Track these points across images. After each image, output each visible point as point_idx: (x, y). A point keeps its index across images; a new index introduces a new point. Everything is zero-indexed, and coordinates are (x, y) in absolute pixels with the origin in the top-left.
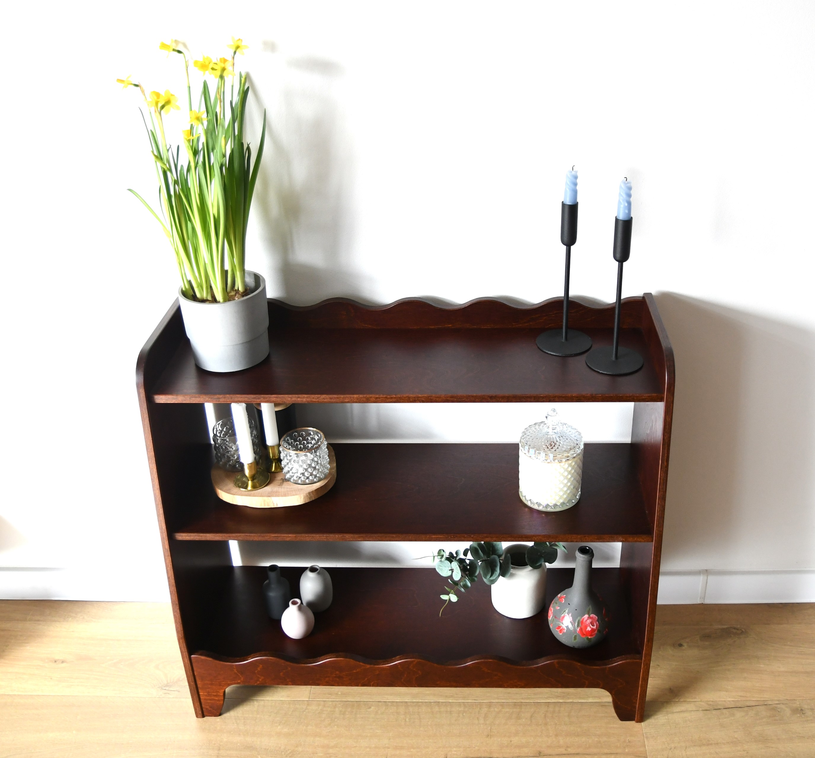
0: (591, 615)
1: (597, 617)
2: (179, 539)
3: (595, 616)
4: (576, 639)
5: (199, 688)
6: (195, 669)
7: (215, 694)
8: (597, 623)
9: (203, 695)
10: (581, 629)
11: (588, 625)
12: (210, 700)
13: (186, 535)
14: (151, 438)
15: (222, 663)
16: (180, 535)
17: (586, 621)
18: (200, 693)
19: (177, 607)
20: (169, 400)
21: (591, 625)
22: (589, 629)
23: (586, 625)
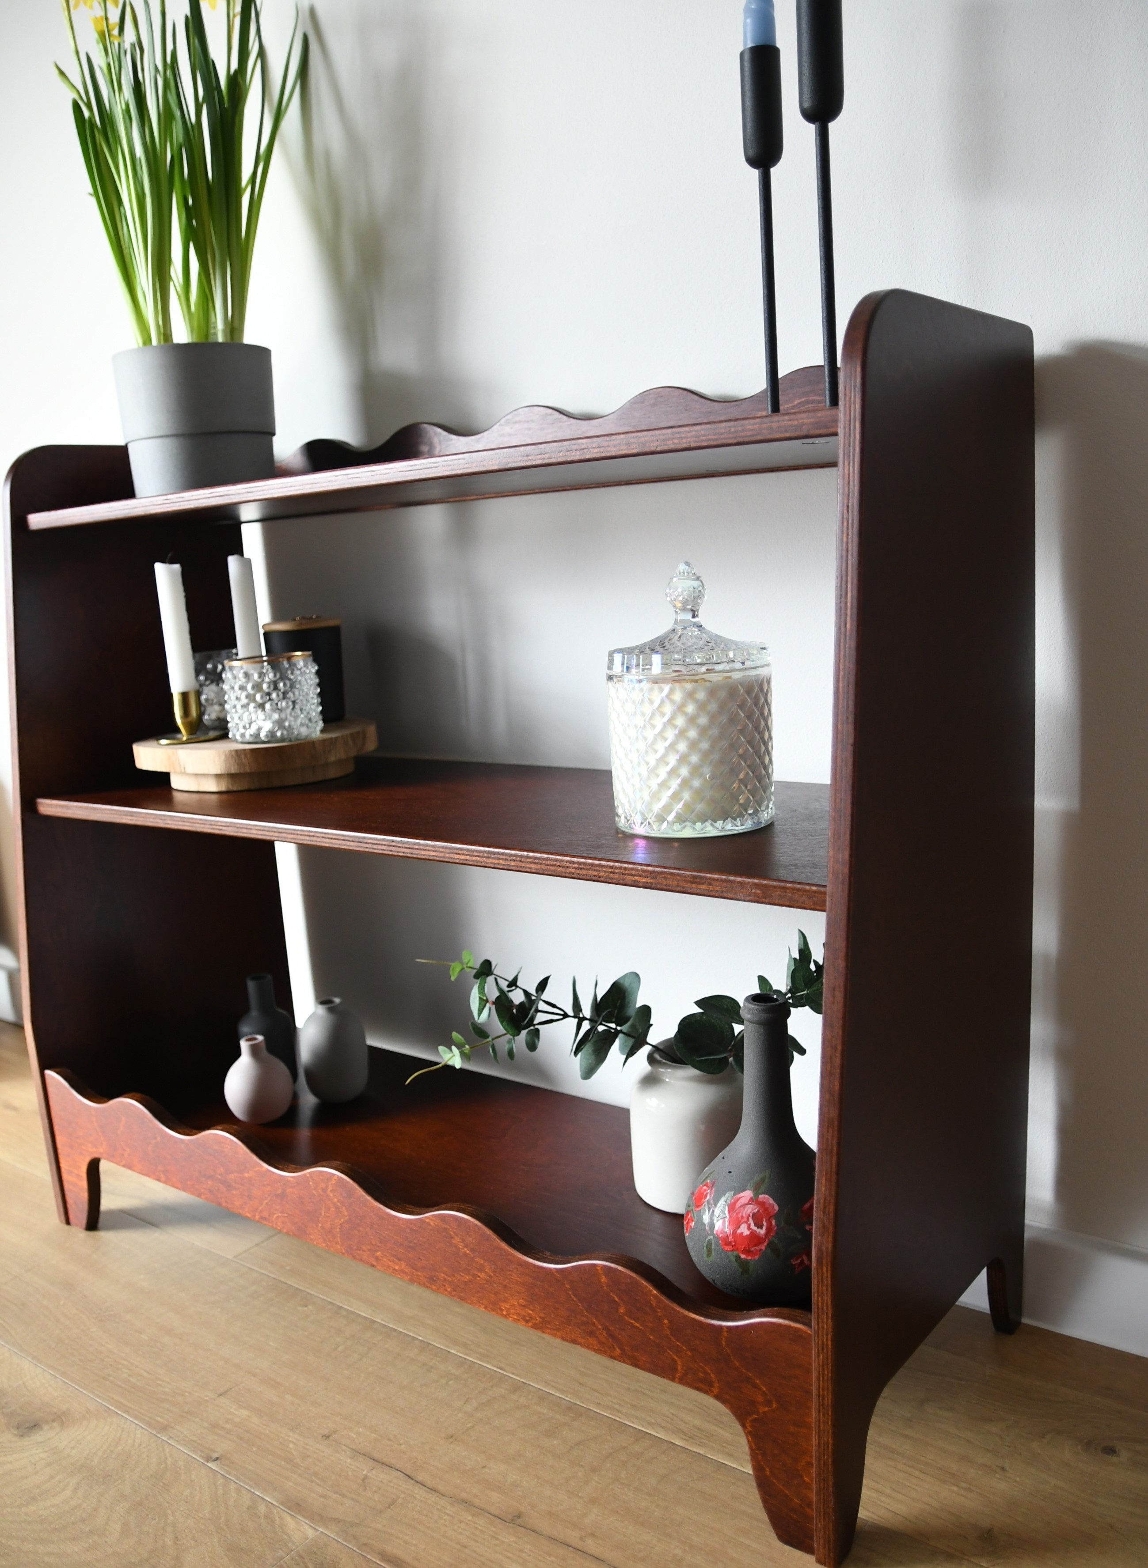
0: (761, 1196)
1: (776, 1207)
3: (771, 1201)
4: (711, 1254)
8: (773, 1222)
11: (745, 1219)
17: (744, 1206)
21: (751, 1222)
23: (738, 1218)
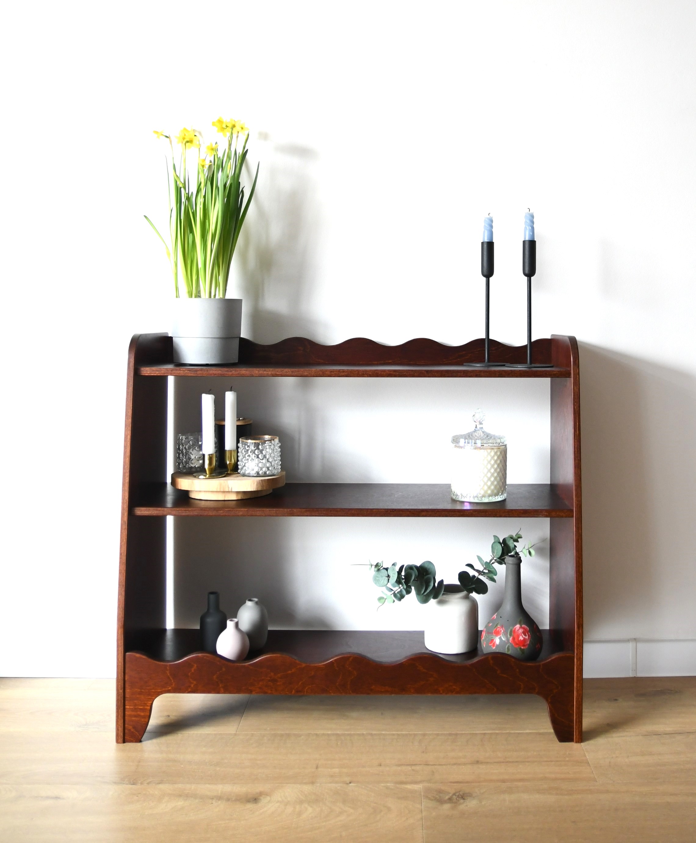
0: (522, 626)
1: (528, 628)
2: (137, 514)
3: (525, 627)
4: (509, 650)
5: (126, 699)
6: (127, 671)
7: (142, 707)
8: (529, 633)
9: (130, 708)
10: (514, 639)
11: (520, 635)
12: (135, 716)
13: (145, 509)
14: (132, 406)
15: (156, 662)
16: (140, 510)
17: (518, 630)
18: (126, 707)
19: (123, 589)
20: (153, 373)
21: (523, 635)
22: (521, 638)
23: (518, 634)
